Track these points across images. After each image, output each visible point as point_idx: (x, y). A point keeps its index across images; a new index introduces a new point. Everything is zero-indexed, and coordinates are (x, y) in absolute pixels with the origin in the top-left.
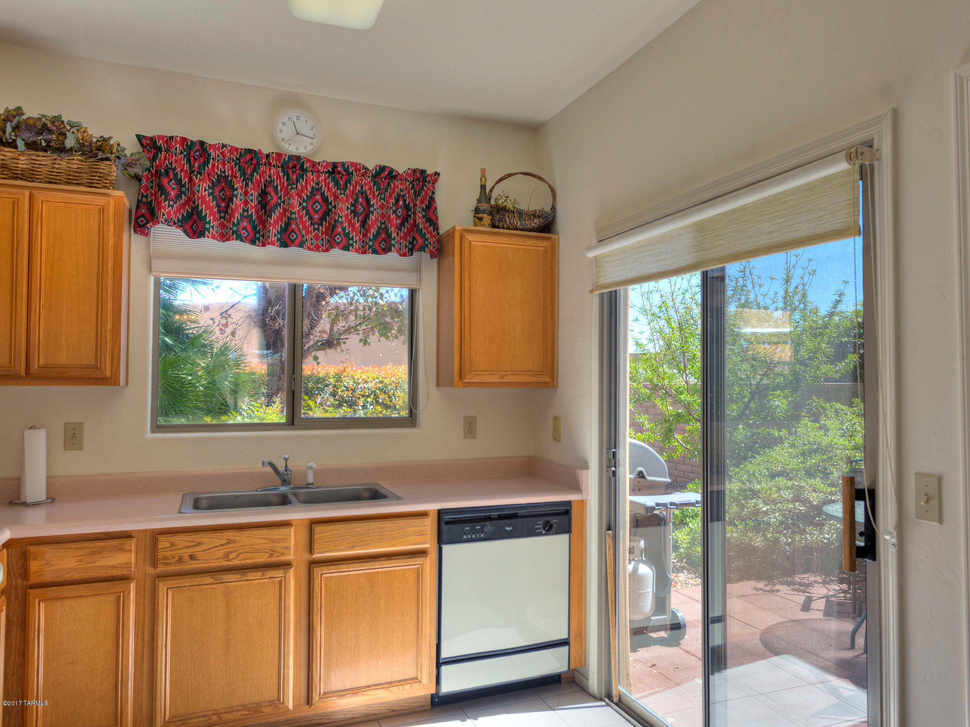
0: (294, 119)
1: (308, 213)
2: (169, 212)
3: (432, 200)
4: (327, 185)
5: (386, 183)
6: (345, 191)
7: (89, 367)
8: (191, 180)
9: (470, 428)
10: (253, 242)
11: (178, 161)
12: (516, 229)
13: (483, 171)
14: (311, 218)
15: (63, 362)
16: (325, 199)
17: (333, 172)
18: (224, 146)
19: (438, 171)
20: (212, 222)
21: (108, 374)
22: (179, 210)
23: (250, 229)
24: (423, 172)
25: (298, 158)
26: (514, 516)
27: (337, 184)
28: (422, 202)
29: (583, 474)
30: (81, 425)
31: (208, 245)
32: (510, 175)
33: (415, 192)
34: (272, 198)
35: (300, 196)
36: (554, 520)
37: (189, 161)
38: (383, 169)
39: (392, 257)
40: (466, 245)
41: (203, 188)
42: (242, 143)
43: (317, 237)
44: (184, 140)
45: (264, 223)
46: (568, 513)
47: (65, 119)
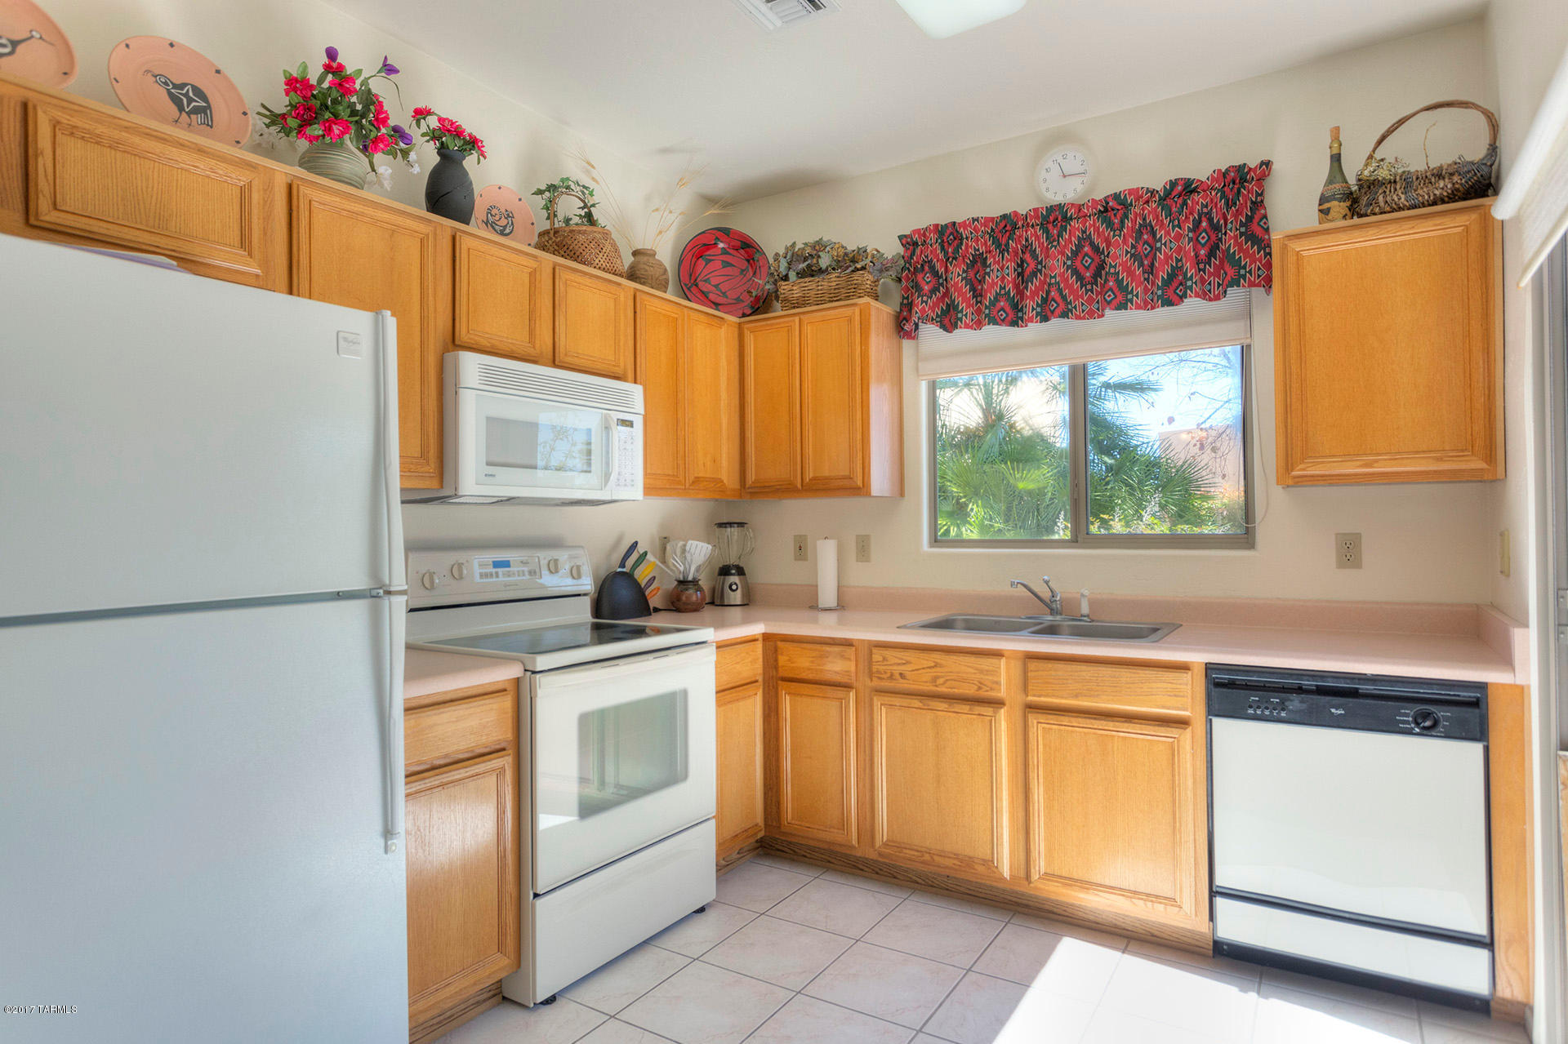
0: (1060, 159)
1: (1076, 272)
2: (923, 309)
3: (1258, 204)
4: (1097, 229)
5: (1180, 201)
6: (1121, 230)
7: (844, 478)
8: (946, 268)
9: (1349, 551)
10: (1014, 323)
11: (935, 252)
12: (1400, 209)
13: (1336, 133)
14: (1080, 278)
15: (827, 474)
16: (1096, 249)
17: (1106, 210)
18: (974, 220)
19: (1265, 158)
20: (966, 310)
21: (860, 483)
22: (936, 304)
23: (1008, 309)
24: (1240, 169)
25: (1060, 206)
27: (1110, 225)
28: (1238, 213)
29: (1517, 634)
30: (868, 537)
31: (963, 337)
32: (1401, 122)
33: (1227, 203)
34: (1031, 265)
35: (1063, 253)
36: (1442, 713)
37: (943, 249)
38: (1173, 184)
39: (1193, 305)
40: (1292, 259)
41: (957, 274)
42: (996, 213)
43: (1090, 301)
44: (936, 226)
45: (1022, 296)
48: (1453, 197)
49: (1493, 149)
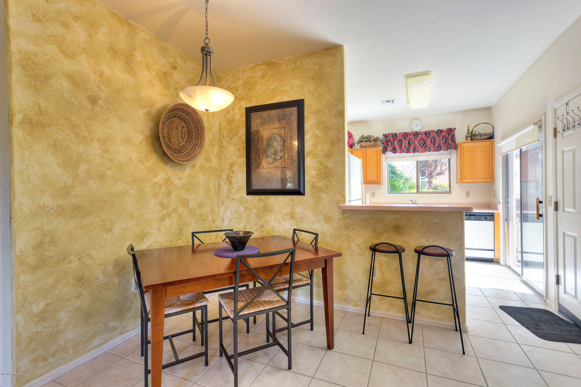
0: (416, 123)
1: (420, 144)
2: (389, 149)
3: (454, 135)
4: (424, 137)
5: (440, 133)
6: (429, 137)
7: (376, 181)
8: (393, 141)
9: (468, 194)
10: (407, 153)
11: (391, 138)
12: (479, 140)
13: (468, 126)
14: (420, 145)
15: (372, 180)
16: (424, 140)
17: (426, 133)
18: (400, 133)
19: (455, 127)
20: (398, 150)
21: (379, 182)
22: (391, 148)
23: (406, 150)
24: (450, 129)
25: (417, 132)
26: (475, 215)
27: (427, 136)
28: (450, 136)
29: (499, 206)
30: (375, 192)
31: (397, 155)
32: (478, 124)
33: (448, 134)
34: (411, 142)
35: (417, 141)
36: (488, 217)
37: (393, 137)
38: (439, 130)
39: (442, 152)
40: (462, 146)
41: (396, 143)
42: (404, 132)
43: (422, 149)
44: (392, 133)
45: (409, 148)
46: (493, 216)
47: (371, 135)
48: (487, 139)
49: (493, 132)
